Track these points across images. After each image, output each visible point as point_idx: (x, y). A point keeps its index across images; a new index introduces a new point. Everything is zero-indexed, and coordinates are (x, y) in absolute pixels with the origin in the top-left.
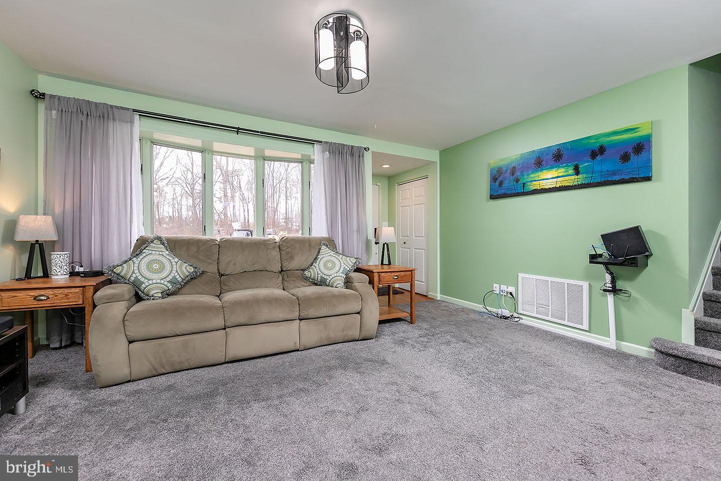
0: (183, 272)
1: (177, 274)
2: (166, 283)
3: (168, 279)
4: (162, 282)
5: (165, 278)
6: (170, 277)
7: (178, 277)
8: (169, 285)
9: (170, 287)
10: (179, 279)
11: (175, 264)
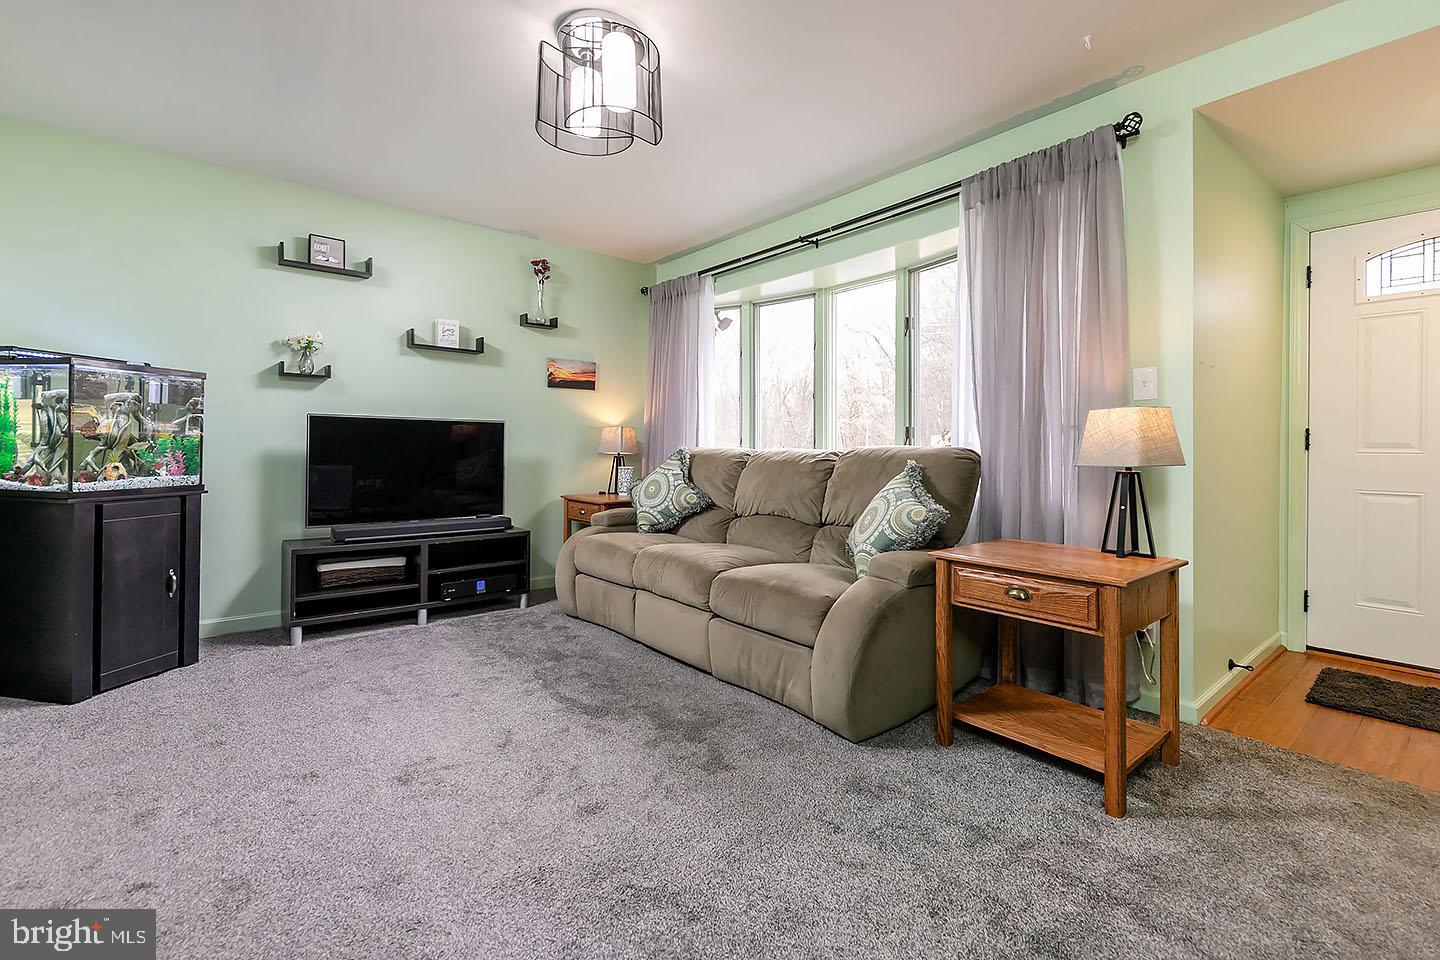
0: (679, 502)
1: (670, 503)
2: (654, 514)
3: (659, 509)
4: (651, 511)
5: (656, 507)
6: (663, 506)
7: (671, 507)
8: (659, 516)
9: (661, 520)
10: (674, 511)
11: (673, 488)
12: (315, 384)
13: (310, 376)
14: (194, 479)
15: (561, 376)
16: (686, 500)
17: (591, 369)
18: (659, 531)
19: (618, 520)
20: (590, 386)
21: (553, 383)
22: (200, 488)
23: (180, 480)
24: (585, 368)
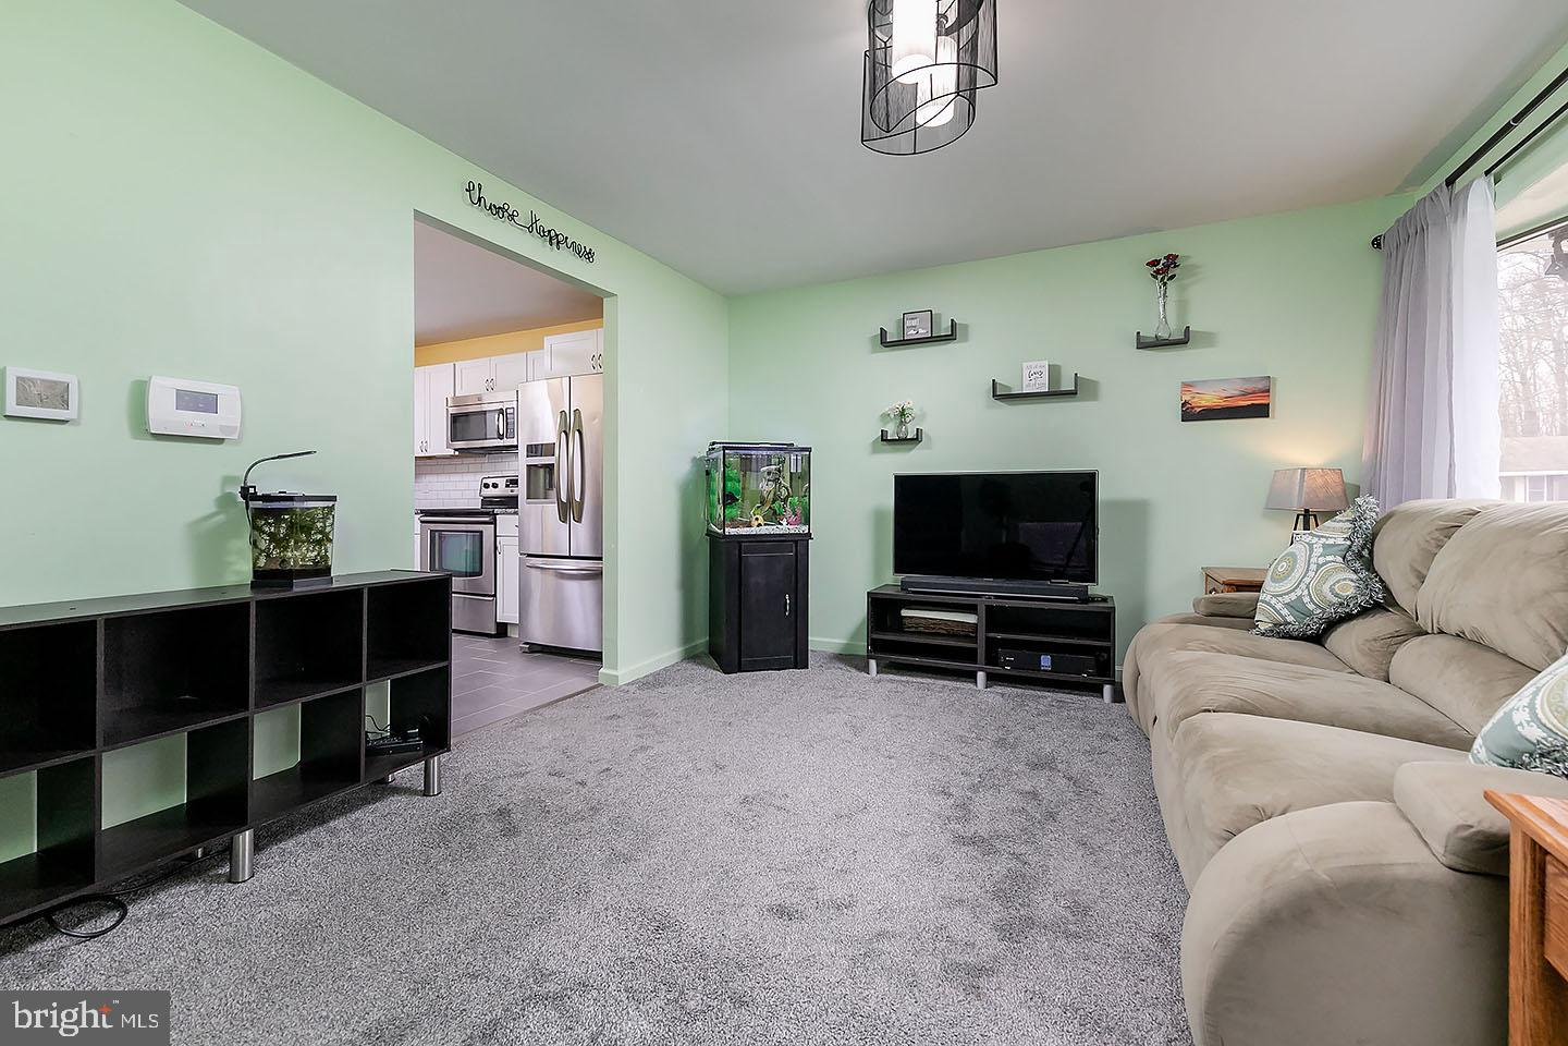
0: (1320, 593)
1: (1306, 592)
2: (1278, 606)
3: (1287, 599)
4: (1273, 601)
5: (1281, 596)
6: (1293, 596)
7: (1306, 599)
8: (1285, 612)
9: (1290, 619)
10: (1311, 607)
11: (1313, 567)
12: (910, 446)
13: (906, 439)
14: (805, 529)
15: (1203, 403)
16: (1332, 590)
17: (1260, 386)
18: (1288, 636)
19: (1223, 609)
20: (1261, 411)
21: (1190, 414)
22: (809, 535)
23: (793, 529)
24: (1249, 387)
